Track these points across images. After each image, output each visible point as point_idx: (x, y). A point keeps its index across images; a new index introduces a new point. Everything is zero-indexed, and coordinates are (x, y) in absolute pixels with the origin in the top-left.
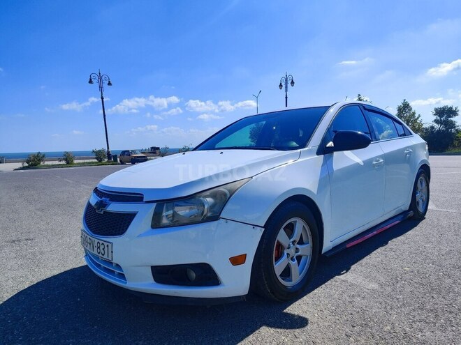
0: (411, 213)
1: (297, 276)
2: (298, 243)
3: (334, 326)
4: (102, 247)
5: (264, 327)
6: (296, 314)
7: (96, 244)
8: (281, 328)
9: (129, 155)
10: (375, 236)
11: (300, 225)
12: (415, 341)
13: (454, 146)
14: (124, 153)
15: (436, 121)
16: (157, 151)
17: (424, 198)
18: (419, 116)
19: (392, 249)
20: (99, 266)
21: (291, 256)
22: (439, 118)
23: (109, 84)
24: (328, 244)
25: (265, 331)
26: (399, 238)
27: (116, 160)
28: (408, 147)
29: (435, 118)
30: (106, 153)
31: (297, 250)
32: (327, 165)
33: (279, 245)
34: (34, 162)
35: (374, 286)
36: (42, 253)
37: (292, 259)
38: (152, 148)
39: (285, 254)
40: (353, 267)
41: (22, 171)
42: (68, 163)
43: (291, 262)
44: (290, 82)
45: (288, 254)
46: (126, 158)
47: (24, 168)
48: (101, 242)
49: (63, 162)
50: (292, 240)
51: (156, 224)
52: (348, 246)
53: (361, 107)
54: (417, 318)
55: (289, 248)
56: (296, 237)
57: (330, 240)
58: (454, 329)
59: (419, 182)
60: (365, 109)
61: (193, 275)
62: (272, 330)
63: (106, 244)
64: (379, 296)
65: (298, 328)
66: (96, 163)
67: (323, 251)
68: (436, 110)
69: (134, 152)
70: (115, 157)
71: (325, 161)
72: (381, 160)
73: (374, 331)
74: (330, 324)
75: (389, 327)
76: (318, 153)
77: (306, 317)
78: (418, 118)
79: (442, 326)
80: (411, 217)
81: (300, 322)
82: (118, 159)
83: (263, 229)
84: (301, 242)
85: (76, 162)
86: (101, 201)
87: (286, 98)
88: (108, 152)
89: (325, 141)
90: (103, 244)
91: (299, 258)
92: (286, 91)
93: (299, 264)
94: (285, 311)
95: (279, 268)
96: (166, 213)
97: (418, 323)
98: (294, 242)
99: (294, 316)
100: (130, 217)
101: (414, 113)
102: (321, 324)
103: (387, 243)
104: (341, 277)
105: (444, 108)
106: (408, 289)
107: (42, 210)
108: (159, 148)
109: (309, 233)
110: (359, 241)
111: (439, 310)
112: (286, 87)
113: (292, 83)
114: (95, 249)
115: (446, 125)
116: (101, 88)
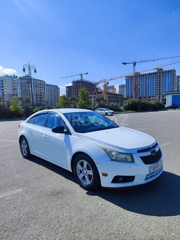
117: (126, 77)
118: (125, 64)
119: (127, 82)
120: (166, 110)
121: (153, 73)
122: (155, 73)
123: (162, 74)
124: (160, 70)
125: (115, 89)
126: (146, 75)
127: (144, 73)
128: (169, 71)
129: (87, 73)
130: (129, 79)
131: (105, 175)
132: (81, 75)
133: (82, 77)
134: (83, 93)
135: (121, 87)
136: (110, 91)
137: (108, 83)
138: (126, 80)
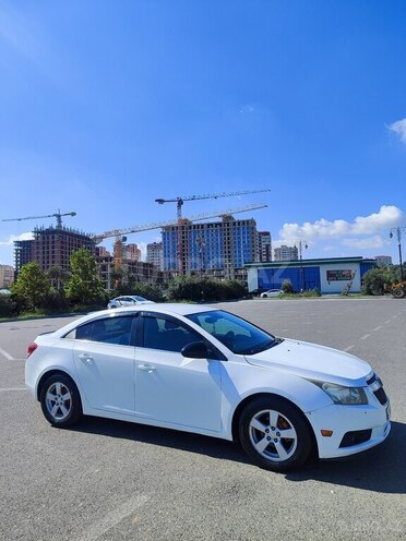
117: (163, 228)
118: (161, 201)
119: (164, 239)
120: (251, 298)
121: (216, 224)
122: (220, 224)
123: (231, 226)
124: (228, 218)
125: (138, 251)
126: (202, 226)
127: (199, 222)
128: (244, 222)
129: (73, 214)
130: (169, 231)
131: (327, 434)
132: (59, 216)
133: (60, 221)
134: (81, 261)
135: (152, 248)
136: (129, 256)
137: (125, 239)
138: (164, 234)
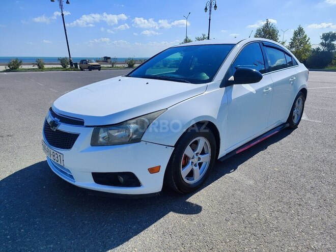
0: (288, 125)
1: (198, 176)
2: (201, 154)
3: (219, 213)
4: (56, 156)
5: (171, 212)
6: (195, 203)
7: (52, 153)
8: (183, 213)
9: (87, 63)
10: (258, 143)
11: (202, 142)
12: (271, 226)
13: (332, 64)
14: (83, 61)
15: (322, 44)
16: (109, 60)
17: (299, 113)
18: (309, 39)
19: (269, 152)
20: (56, 167)
21: (194, 164)
22: (324, 41)
23: (68, 2)
24: (222, 152)
25: (171, 215)
26: (275, 144)
27: (76, 67)
28: (293, 76)
29: (321, 41)
30: (68, 60)
31: (199, 159)
32: (227, 95)
33: (186, 157)
34: (14, 66)
35: (251, 182)
36: (19, 148)
37: (195, 165)
38: (105, 57)
39: (190, 163)
40: (239, 167)
41: (5, 73)
42: (40, 68)
43: (194, 167)
44: (213, 6)
45: (192, 162)
46: (84, 65)
47: (7, 71)
48: (55, 153)
49: (36, 67)
50: (196, 152)
51: (95, 142)
52: (237, 152)
53: (261, 44)
54: (276, 209)
55: (193, 158)
56: (199, 150)
57: (224, 149)
58: (299, 217)
59: (297, 101)
60: (264, 45)
61: (121, 179)
62: (177, 215)
63: (59, 154)
64: (253, 190)
65: (194, 214)
66: (62, 68)
67: (219, 157)
68: (323, 35)
69: (90, 60)
70: (76, 64)
71: (226, 92)
72: (270, 89)
73: (245, 217)
74: (217, 211)
75: (255, 215)
76: (221, 86)
77: (201, 205)
78: (308, 41)
79: (292, 215)
80: (287, 128)
81: (196, 209)
82: (78, 66)
83: (174, 148)
84: (203, 153)
85: (46, 66)
86: (54, 121)
87: (210, 20)
88: (70, 61)
89: (227, 75)
90: (56, 154)
91: (200, 164)
92: (210, 14)
93: (200, 168)
94: (187, 200)
95: (184, 172)
96: (103, 134)
97: (276, 212)
98: (197, 154)
99: (193, 204)
100: (74, 137)
101: (306, 36)
102: (210, 211)
103: (266, 148)
104: (230, 174)
105: (329, 34)
106: (274, 185)
107: (20, 110)
108: (109, 58)
109: (209, 146)
110: (246, 148)
111: (292, 203)
112: (210, 11)
113: (215, 7)
114: (52, 156)
115: (328, 47)
116: (61, 5)
